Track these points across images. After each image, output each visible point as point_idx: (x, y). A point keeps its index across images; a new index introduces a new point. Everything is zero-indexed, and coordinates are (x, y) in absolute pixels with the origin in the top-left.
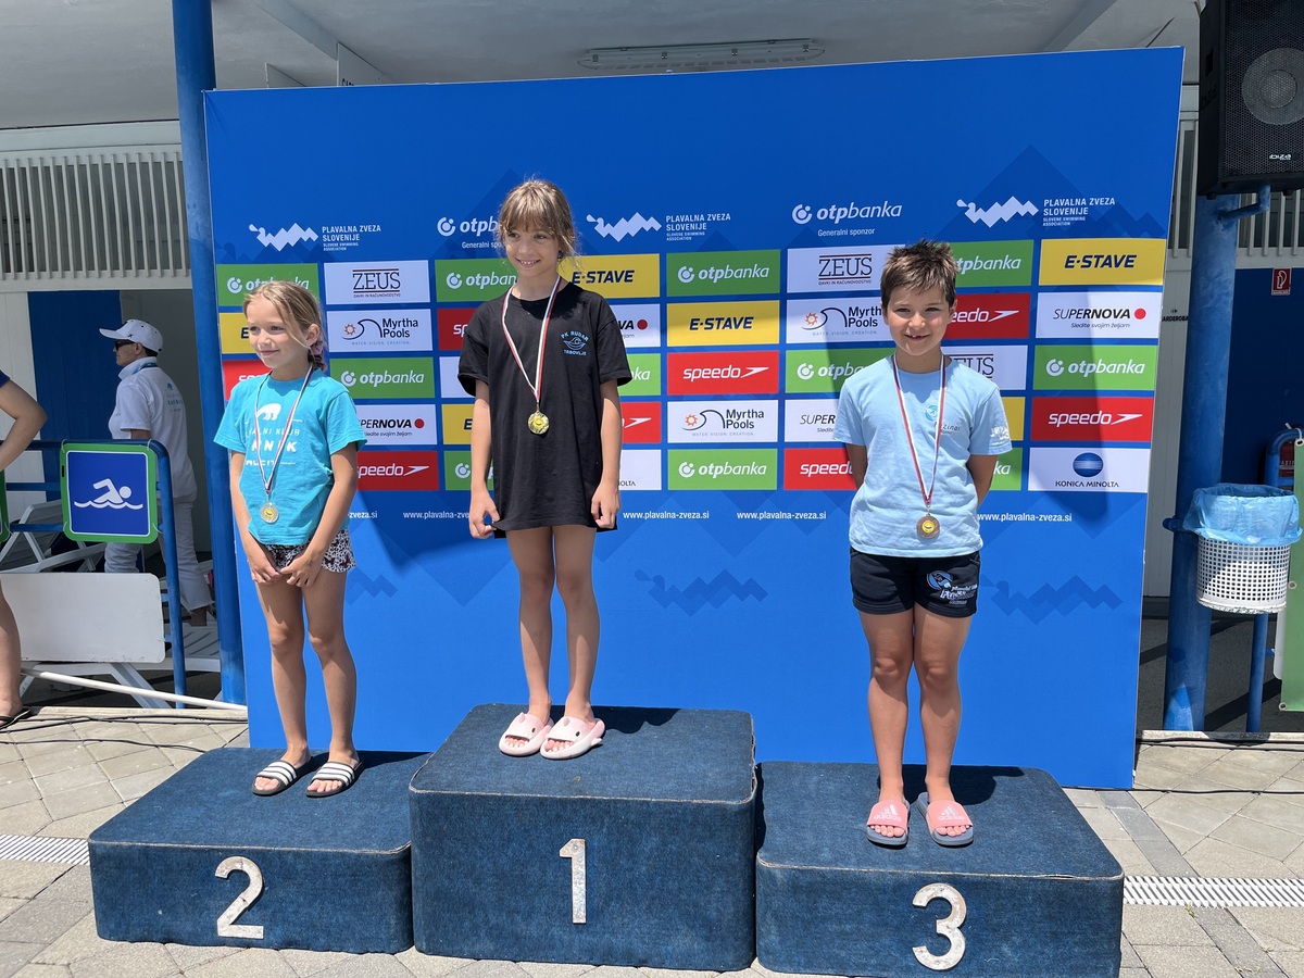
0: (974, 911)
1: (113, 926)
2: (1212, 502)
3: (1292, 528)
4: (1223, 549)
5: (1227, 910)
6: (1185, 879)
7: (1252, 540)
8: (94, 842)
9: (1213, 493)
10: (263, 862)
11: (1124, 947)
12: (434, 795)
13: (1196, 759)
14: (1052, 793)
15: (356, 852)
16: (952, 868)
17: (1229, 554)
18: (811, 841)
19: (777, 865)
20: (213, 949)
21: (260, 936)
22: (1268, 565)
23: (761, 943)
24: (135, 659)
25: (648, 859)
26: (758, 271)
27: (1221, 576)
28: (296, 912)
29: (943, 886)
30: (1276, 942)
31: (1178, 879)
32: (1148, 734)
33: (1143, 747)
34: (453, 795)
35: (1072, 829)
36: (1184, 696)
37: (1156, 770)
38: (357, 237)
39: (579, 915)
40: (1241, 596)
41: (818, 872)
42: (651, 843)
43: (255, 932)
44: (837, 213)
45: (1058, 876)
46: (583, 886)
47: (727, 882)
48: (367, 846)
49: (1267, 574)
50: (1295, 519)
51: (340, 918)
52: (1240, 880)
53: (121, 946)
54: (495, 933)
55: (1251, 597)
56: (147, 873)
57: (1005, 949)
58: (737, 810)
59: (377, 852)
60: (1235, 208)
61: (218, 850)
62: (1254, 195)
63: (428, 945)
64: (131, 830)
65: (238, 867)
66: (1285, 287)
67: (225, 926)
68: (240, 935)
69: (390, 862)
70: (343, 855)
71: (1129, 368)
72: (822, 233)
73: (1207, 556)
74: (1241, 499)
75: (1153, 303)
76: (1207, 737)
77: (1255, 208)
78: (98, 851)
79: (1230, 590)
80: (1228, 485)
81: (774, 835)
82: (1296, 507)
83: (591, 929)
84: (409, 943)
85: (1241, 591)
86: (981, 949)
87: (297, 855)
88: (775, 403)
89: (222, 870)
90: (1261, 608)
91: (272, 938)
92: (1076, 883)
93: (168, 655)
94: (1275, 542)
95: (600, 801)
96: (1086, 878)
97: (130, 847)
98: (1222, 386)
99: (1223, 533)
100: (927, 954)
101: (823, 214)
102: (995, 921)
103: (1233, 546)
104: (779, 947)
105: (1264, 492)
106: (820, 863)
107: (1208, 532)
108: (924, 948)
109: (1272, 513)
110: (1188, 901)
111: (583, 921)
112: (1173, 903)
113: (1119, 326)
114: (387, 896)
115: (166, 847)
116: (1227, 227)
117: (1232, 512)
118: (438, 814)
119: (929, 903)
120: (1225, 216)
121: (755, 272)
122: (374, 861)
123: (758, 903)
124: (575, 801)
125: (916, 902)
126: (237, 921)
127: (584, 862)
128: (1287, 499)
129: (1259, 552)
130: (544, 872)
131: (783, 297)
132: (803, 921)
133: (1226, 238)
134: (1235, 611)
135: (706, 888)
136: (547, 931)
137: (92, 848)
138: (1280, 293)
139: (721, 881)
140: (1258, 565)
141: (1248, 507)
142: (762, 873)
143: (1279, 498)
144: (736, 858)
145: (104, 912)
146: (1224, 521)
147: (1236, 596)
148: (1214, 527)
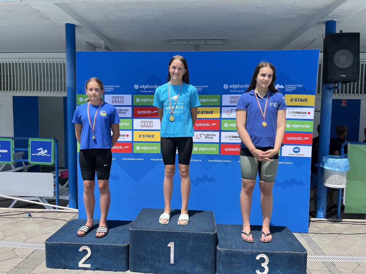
0: (271, 261)
1: (51, 264)
2: (327, 160)
3: (347, 167)
4: (330, 172)
5: (332, 262)
6: (322, 255)
7: (337, 170)
8: (47, 242)
9: (327, 158)
10: (91, 248)
11: (307, 271)
12: (136, 230)
13: (324, 226)
14: (289, 233)
15: (116, 245)
16: (265, 250)
17: (331, 173)
18: (230, 243)
19: (222, 249)
20: (77, 270)
21: (90, 267)
22: (341, 176)
23: (218, 269)
24: (45, 196)
25: (190, 247)
26: (215, 100)
27: (330, 178)
28: (99, 261)
29: (263, 254)
30: (344, 270)
31: (320, 255)
32: (312, 219)
33: (311, 222)
34: (141, 230)
35: (294, 241)
36: (321, 209)
37: (314, 228)
38: (113, 88)
39: (172, 262)
40: (335, 184)
41: (232, 251)
42: (191, 243)
43: (88, 266)
44: (235, 86)
45: (291, 252)
46: (173, 254)
47: (210, 253)
48: (118, 244)
49: (341, 178)
50: (348, 164)
51: (111, 262)
52: (335, 255)
53: (53, 270)
54: (150, 266)
55: (337, 184)
56: (61, 250)
57: (278, 271)
58: (212, 235)
59: (121, 245)
60: (332, 87)
61: (80, 244)
62: (337, 84)
63: (133, 269)
64: (56, 239)
65: (85, 249)
66: (345, 104)
67: (81, 264)
68: (84, 267)
69: (124, 248)
70: (112, 246)
71: (306, 126)
72: (231, 91)
73: (326, 173)
74: (334, 159)
75: (312, 110)
76: (327, 220)
77: (337, 87)
78: (48, 245)
79: (332, 182)
80: (331, 155)
81: (221, 242)
82: (348, 161)
83: (175, 265)
84: (128, 269)
85: (335, 183)
86: (272, 271)
87: (100, 246)
88: (219, 133)
89: (81, 250)
90: (340, 187)
91: (93, 267)
92: (296, 254)
93: (55, 195)
94: (343, 170)
95: (178, 232)
96: (298, 253)
97: (57, 244)
98: (329, 131)
99: (330, 167)
100: (259, 272)
101: (231, 86)
102: (276, 263)
103: (332, 171)
104: (222, 270)
105: (340, 157)
106: (232, 249)
107: (326, 167)
108: (258, 270)
109: (342, 163)
110: (322, 260)
111: (173, 263)
112: (319, 261)
113: (304, 116)
114: (123, 256)
115: (66, 244)
116: (330, 91)
117: (332, 162)
118: (137, 235)
119: (260, 259)
120: (329, 89)
121: (214, 100)
122: (120, 247)
123: (217, 259)
124: (172, 232)
125: (257, 259)
126: (84, 263)
127: (174, 248)
128: (346, 159)
129: (339, 173)
130: (164, 251)
131: (221, 106)
132: (228, 264)
133: (330, 94)
134: (333, 187)
135: (204, 255)
136: (164, 266)
137: (46, 244)
138: (344, 105)
139: (208, 253)
140: (339, 176)
141: (336, 161)
142: (218, 251)
143: (344, 159)
144: (212, 247)
145: (48, 261)
146: (330, 165)
147: (333, 184)
148: (328, 166)
